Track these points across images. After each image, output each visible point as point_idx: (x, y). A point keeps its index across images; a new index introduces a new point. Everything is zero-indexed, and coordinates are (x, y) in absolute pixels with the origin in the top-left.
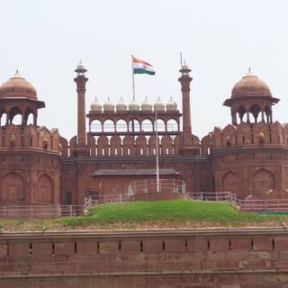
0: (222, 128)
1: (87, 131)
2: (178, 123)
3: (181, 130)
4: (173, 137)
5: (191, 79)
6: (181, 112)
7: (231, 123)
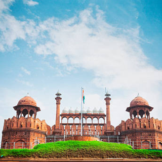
0: (125, 121)
1: (60, 122)
2: (104, 119)
3: (106, 123)
4: (102, 126)
5: (110, 99)
6: (106, 114)
7: (130, 118)
